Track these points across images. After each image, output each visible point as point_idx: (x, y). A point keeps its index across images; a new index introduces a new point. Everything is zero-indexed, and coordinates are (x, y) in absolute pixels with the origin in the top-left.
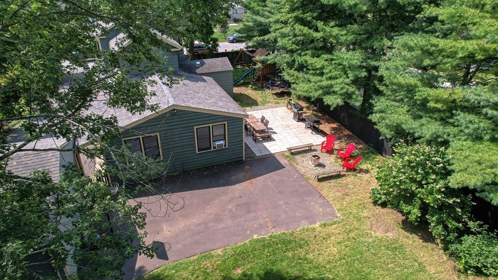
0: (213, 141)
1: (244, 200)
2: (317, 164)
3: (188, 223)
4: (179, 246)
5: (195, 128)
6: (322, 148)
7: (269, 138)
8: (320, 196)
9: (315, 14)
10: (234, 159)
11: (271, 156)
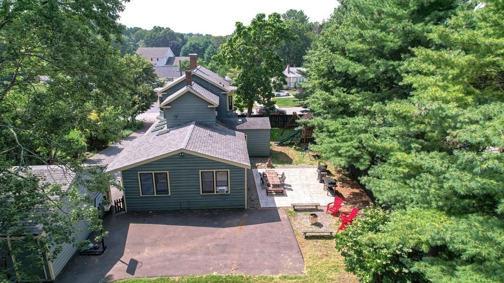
0: (217, 186)
1: (225, 242)
2: (314, 222)
3: (166, 251)
4: (148, 267)
5: (200, 171)
6: (328, 209)
7: (281, 193)
8: (298, 252)
9: (339, 81)
10: (234, 206)
11: (275, 210)
